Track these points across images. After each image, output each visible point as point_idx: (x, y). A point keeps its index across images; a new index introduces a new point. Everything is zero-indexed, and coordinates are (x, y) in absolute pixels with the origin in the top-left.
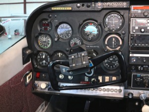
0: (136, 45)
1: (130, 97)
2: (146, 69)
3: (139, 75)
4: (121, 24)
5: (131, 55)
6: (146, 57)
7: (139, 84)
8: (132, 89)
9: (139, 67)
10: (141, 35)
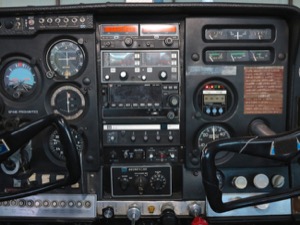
0: (114, 105)
1: (107, 216)
2: (139, 156)
3: (124, 168)
4: (81, 64)
5: (105, 127)
6: (137, 131)
7: (124, 188)
8: (113, 199)
9: (126, 153)
10: (123, 85)
